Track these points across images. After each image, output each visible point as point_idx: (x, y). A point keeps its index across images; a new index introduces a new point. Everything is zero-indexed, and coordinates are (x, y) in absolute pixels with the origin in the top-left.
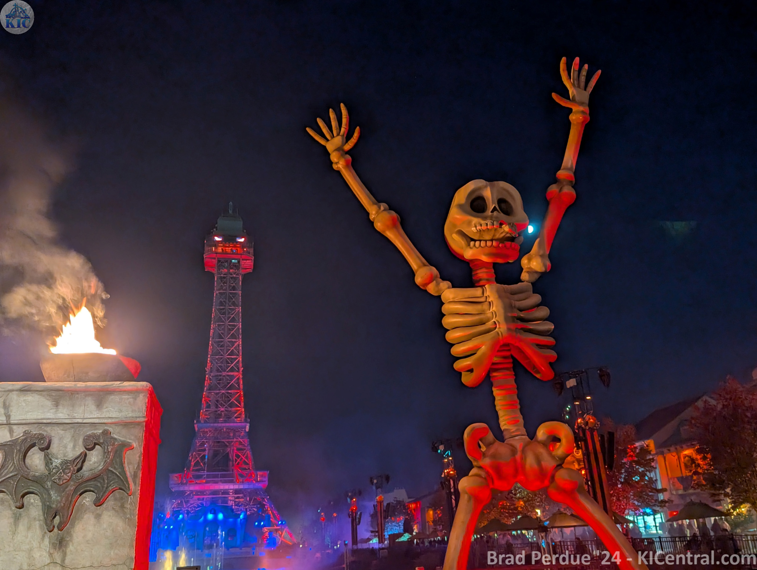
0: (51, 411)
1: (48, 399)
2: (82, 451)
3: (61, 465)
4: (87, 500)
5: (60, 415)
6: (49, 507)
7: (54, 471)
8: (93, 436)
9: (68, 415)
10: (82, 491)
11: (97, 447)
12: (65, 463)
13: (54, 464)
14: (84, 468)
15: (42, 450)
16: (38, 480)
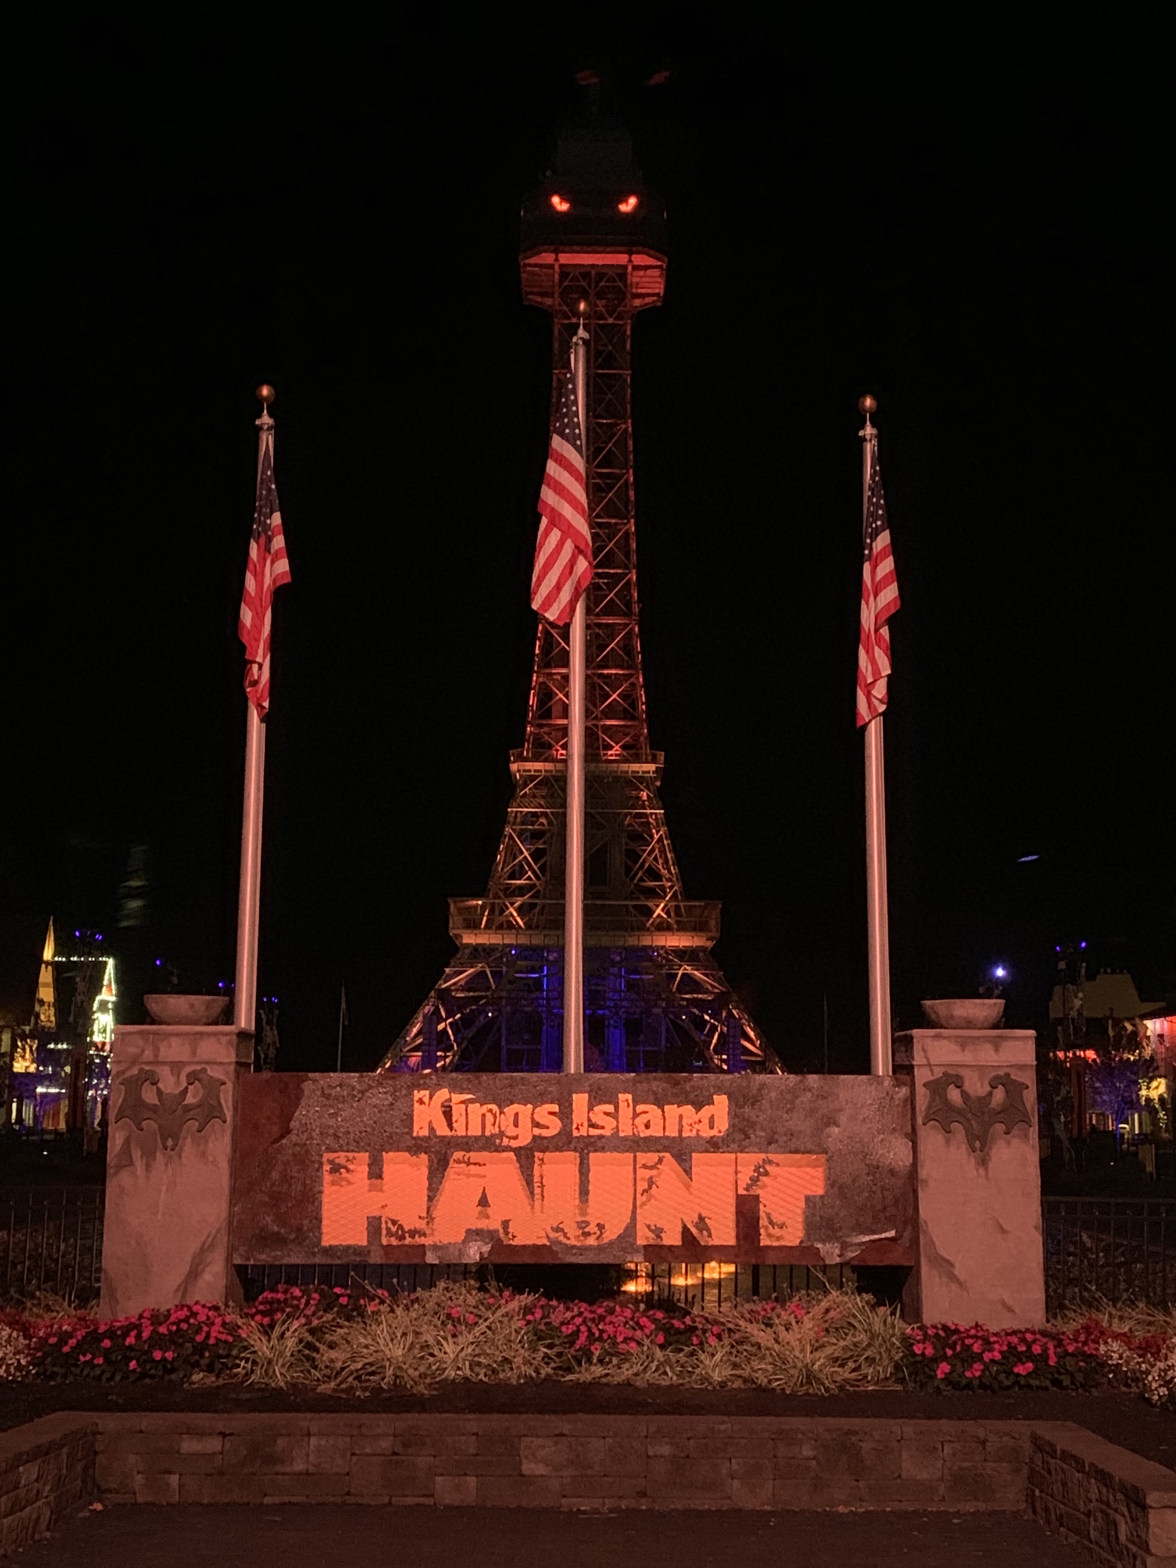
0: (960, 1054)
1: (955, 1045)
2: (988, 1089)
3: (975, 1100)
4: (998, 1129)
5: (968, 1059)
6: (971, 1133)
7: (971, 1105)
8: (997, 1077)
9: (974, 1059)
10: (993, 1121)
11: (1000, 1086)
12: (979, 1099)
13: (970, 1099)
14: (993, 1103)
15: (958, 1087)
16: (959, 1112)
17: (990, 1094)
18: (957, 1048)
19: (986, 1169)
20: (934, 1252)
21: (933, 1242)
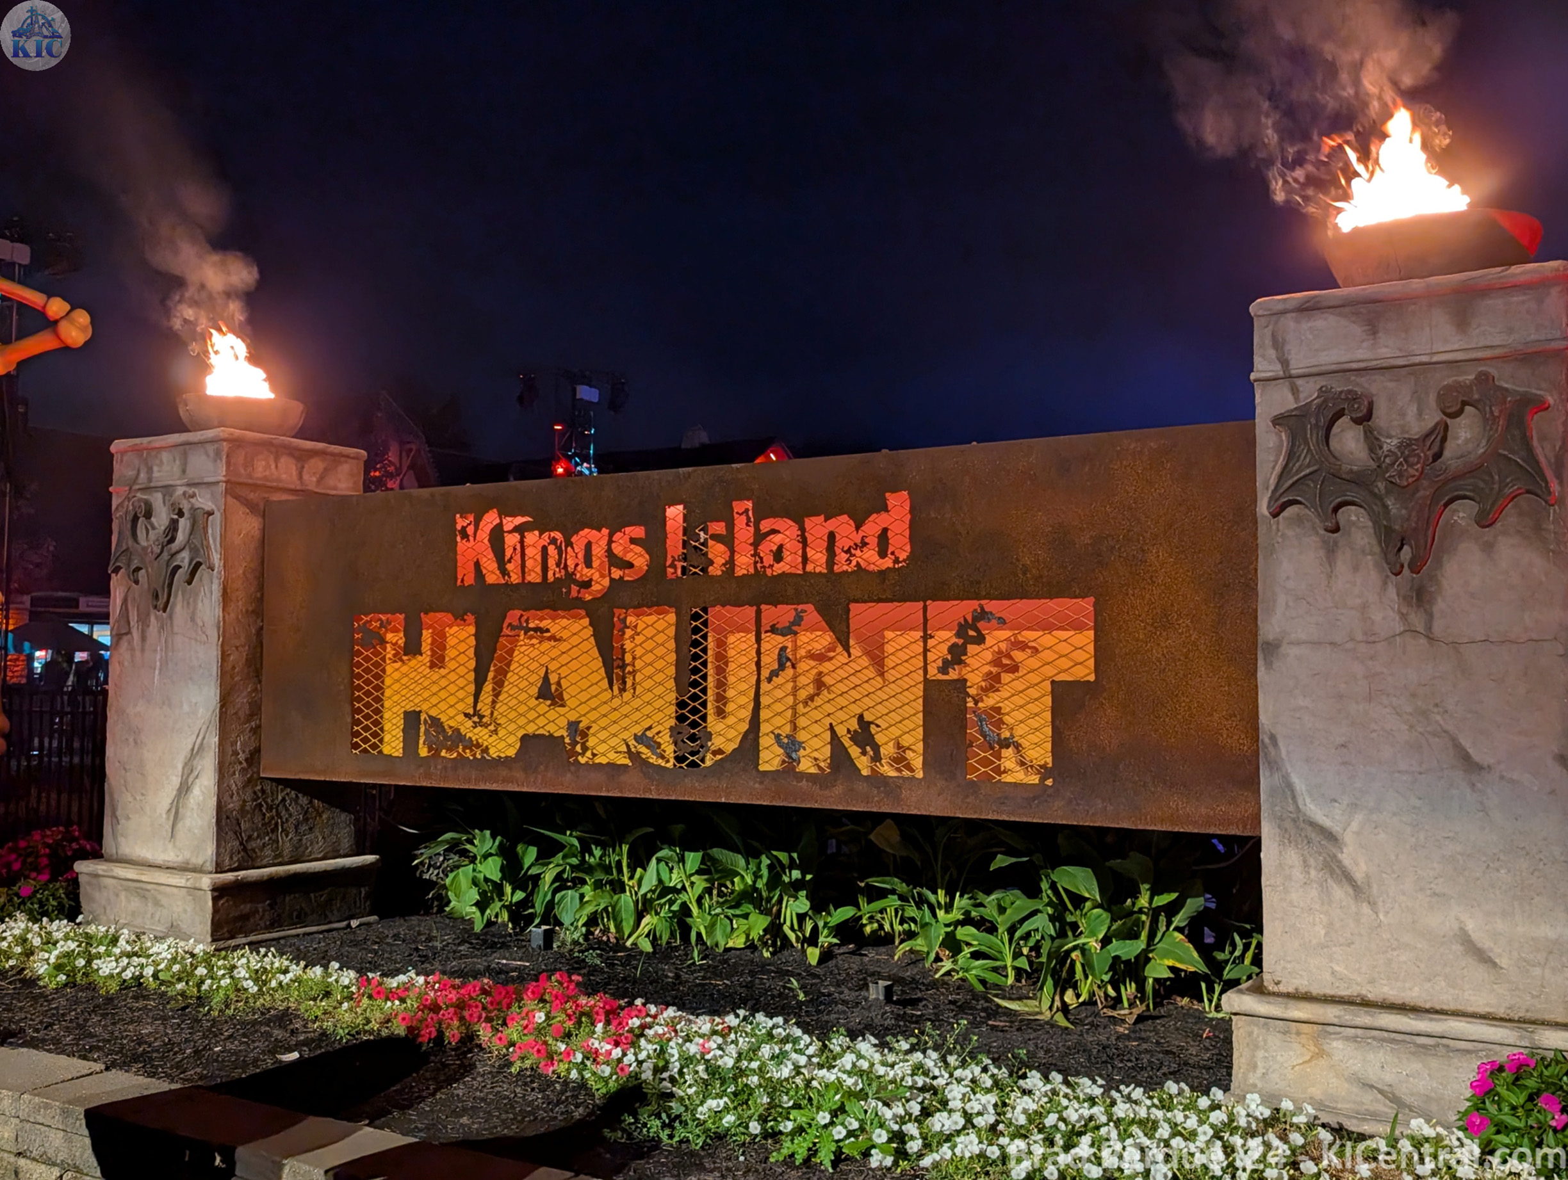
0: (1365, 344)
1: (1354, 322)
2: (1437, 419)
3: (1399, 447)
4: (1461, 515)
5: (1384, 352)
6: (1389, 530)
7: (1388, 460)
8: (1456, 387)
9: (1400, 350)
10: (1447, 498)
11: (1468, 408)
12: (1407, 444)
13: (1385, 447)
14: (1447, 453)
15: (1357, 421)
16: (1359, 480)
17: (1441, 433)
18: (1358, 330)
19: (1430, 616)
20: (1291, 808)
21: (1290, 786)
